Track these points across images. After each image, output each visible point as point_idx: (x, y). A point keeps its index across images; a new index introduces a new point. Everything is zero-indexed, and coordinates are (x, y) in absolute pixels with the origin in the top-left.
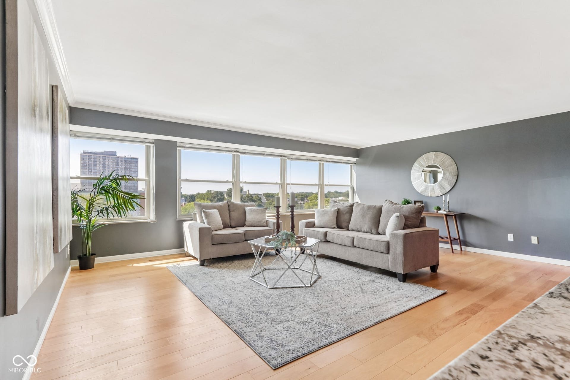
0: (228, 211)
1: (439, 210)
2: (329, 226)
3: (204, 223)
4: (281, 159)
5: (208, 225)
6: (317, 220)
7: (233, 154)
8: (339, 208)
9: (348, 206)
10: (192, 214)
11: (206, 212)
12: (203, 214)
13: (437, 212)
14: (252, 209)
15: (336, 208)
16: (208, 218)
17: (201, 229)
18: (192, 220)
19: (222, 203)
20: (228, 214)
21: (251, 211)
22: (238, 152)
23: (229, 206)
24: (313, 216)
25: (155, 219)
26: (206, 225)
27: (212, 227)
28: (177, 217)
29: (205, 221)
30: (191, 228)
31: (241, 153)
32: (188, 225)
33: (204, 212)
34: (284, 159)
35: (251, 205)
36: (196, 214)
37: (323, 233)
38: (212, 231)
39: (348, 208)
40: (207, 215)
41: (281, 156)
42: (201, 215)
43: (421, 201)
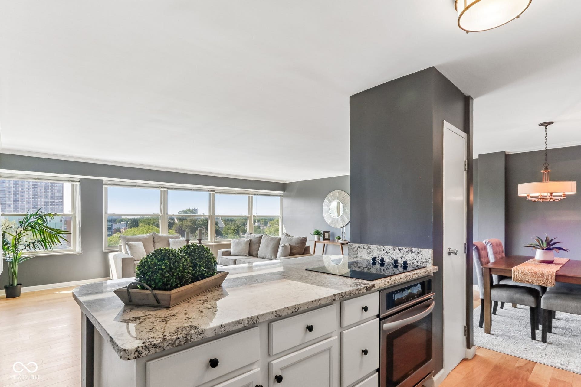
0: (153, 243)
1: (339, 240)
2: (242, 254)
3: (128, 254)
4: (210, 194)
5: (132, 255)
6: (232, 250)
7: (161, 190)
8: (251, 239)
9: (258, 238)
10: (118, 246)
11: (130, 245)
12: (127, 246)
13: (338, 241)
14: (175, 240)
15: (248, 239)
16: (131, 249)
17: (123, 260)
18: (117, 251)
19: (147, 236)
20: (153, 245)
21: (174, 242)
22: (165, 188)
23: (153, 238)
24: (229, 246)
25: (81, 251)
26: (129, 256)
27: (136, 257)
28: (104, 249)
29: (129, 252)
30: (115, 258)
31: (168, 188)
32: (113, 256)
33: (127, 244)
34: (212, 193)
35: (175, 236)
36: (121, 246)
37: (233, 260)
38: (135, 261)
39: (258, 239)
40: (130, 247)
41: (209, 191)
42: (126, 247)
43: (329, 232)
